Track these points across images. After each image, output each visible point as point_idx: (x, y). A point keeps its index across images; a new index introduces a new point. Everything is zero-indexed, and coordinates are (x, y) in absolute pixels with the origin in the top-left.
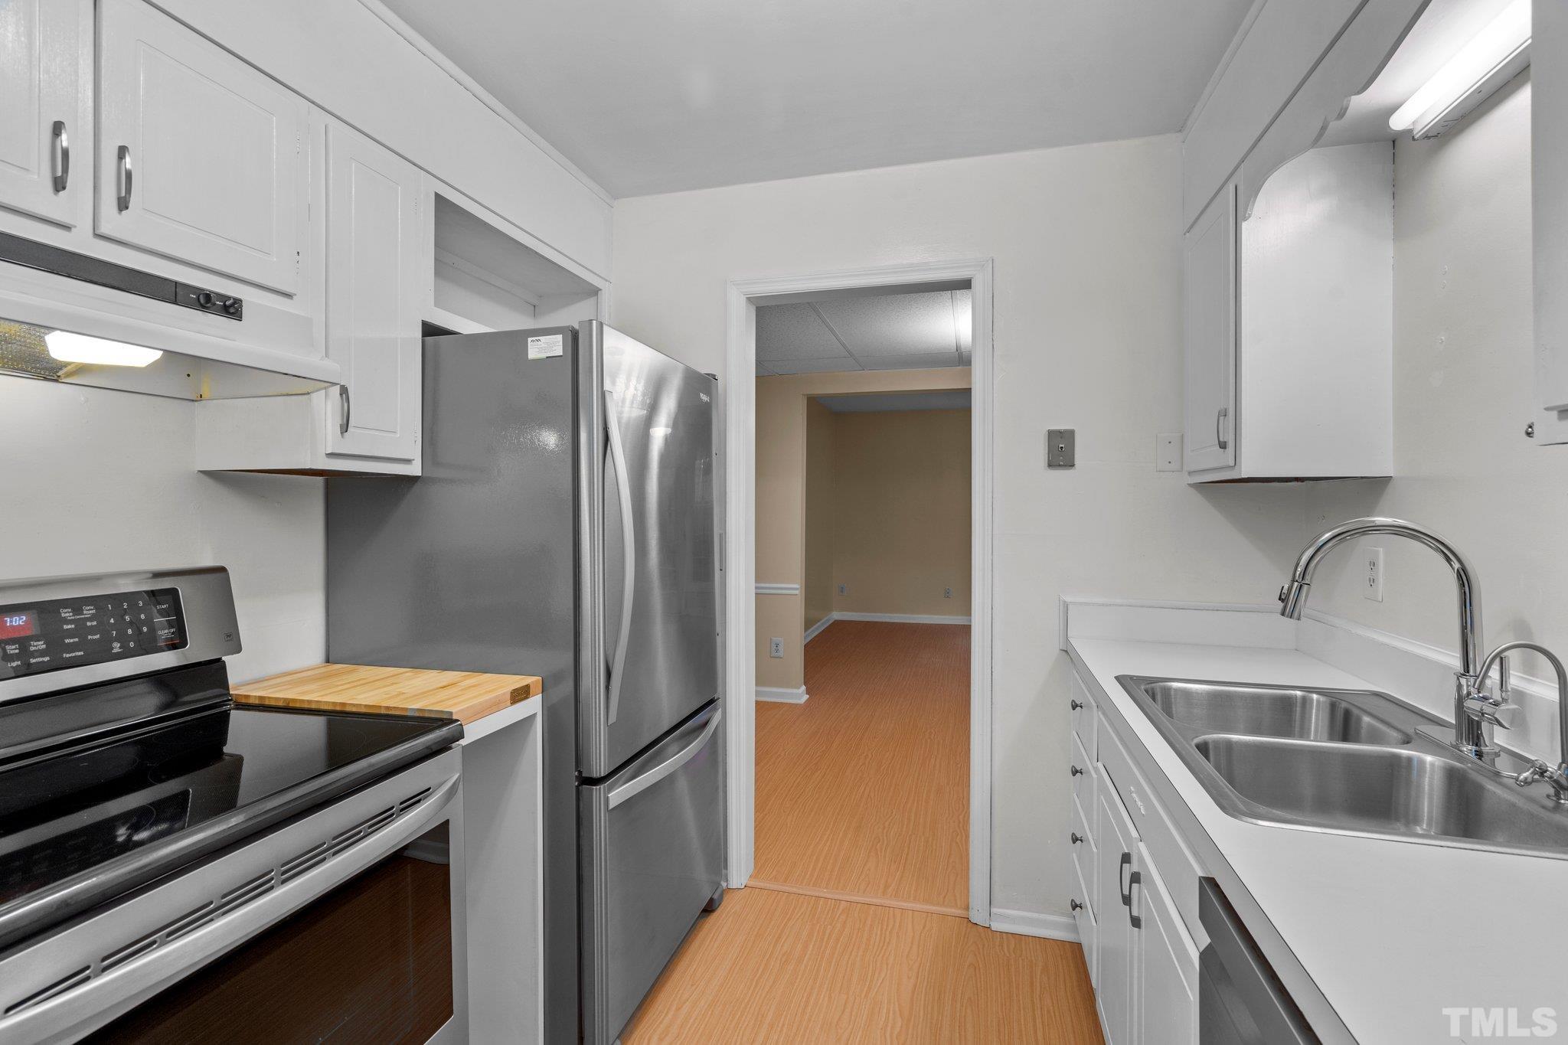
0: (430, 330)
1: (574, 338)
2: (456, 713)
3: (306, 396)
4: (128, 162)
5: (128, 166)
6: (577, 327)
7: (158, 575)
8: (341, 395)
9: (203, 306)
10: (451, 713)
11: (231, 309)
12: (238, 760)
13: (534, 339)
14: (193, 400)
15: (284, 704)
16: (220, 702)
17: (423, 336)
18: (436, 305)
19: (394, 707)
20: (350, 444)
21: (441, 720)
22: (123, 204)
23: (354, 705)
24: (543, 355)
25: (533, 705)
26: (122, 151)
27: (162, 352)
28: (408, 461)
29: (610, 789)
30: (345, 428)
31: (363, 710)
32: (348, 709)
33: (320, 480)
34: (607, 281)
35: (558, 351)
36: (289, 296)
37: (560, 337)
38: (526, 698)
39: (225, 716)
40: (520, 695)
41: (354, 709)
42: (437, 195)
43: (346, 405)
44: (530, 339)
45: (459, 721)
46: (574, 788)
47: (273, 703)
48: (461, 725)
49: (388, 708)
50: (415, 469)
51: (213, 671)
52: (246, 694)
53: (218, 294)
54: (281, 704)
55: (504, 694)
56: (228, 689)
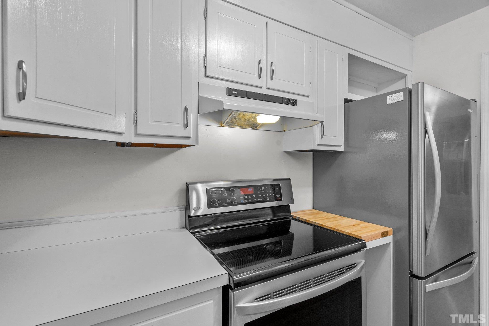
0: (347, 101)
1: (409, 93)
2: (363, 237)
3: (311, 127)
4: (273, 67)
5: (273, 69)
6: (410, 87)
7: (275, 180)
8: (321, 126)
9: (288, 103)
10: (361, 237)
11: (294, 103)
12: (293, 235)
13: (388, 96)
14: (283, 132)
15: (305, 221)
16: (289, 217)
17: (344, 103)
18: (348, 92)
19: (340, 230)
20: (324, 141)
21: (357, 239)
22: (272, 78)
23: (326, 226)
24: (394, 102)
25: (389, 239)
26: (272, 64)
27: (279, 117)
28: (340, 146)
29: (426, 283)
30: (322, 136)
31: (329, 228)
32: (324, 227)
33: (311, 153)
34: (410, 71)
35: (402, 98)
36: (307, 96)
37: (402, 93)
38: (387, 236)
39: (290, 221)
40: (385, 234)
41: (326, 227)
42: (349, 54)
43: (323, 129)
44: (387, 97)
45: (364, 240)
46: (408, 277)
47: (302, 220)
48: (365, 242)
49: (337, 229)
50: (341, 149)
51: (287, 208)
52: (295, 216)
53: (292, 99)
54: (304, 221)
55: (379, 233)
56: (291, 213)
